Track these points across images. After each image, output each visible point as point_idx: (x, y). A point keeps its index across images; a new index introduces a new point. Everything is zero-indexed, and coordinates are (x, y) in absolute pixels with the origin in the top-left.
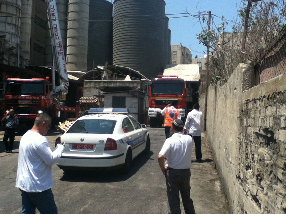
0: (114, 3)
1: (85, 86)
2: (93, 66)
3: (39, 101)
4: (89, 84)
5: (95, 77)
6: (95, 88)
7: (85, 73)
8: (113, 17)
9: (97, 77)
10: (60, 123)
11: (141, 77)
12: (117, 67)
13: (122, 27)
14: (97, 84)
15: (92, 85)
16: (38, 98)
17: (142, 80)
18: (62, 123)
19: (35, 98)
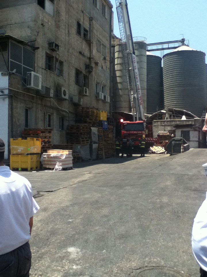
0: (163, 57)
1: (154, 125)
2: (157, 110)
3: (141, 134)
4: (156, 123)
5: (158, 117)
6: (161, 125)
7: (151, 115)
8: (162, 68)
9: (160, 118)
10: (151, 147)
11: (193, 117)
12: (175, 110)
13: (171, 77)
14: (162, 123)
15: (159, 123)
16: (140, 132)
17: (195, 118)
18: (152, 147)
19: (139, 132)
